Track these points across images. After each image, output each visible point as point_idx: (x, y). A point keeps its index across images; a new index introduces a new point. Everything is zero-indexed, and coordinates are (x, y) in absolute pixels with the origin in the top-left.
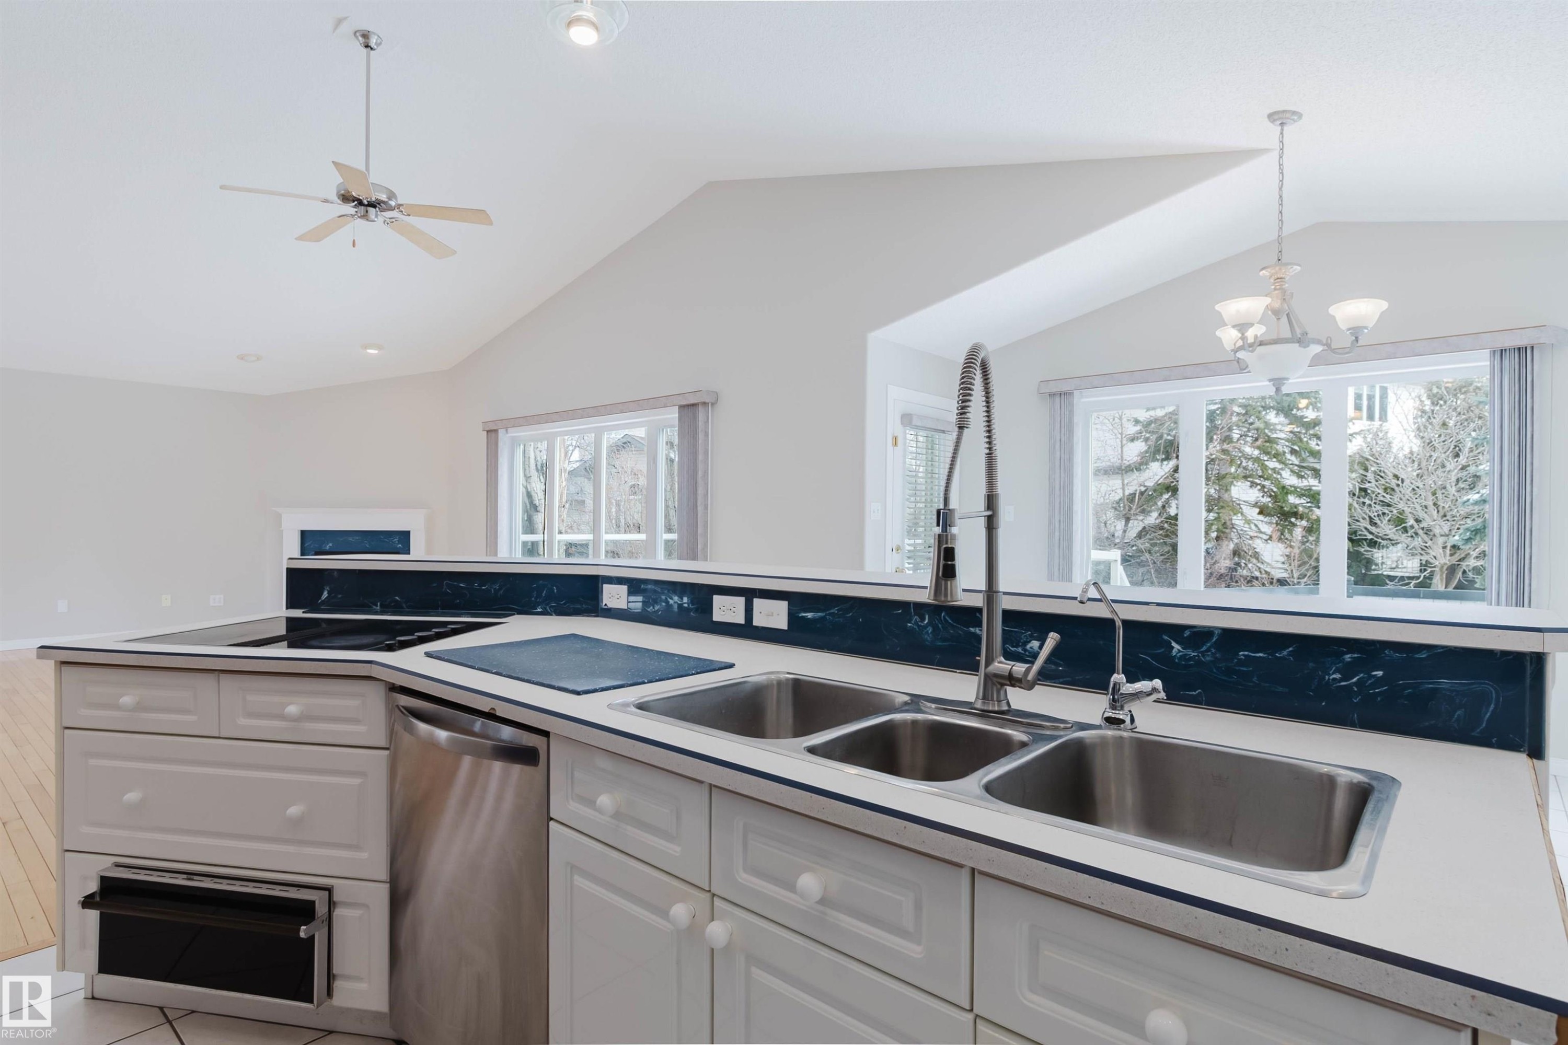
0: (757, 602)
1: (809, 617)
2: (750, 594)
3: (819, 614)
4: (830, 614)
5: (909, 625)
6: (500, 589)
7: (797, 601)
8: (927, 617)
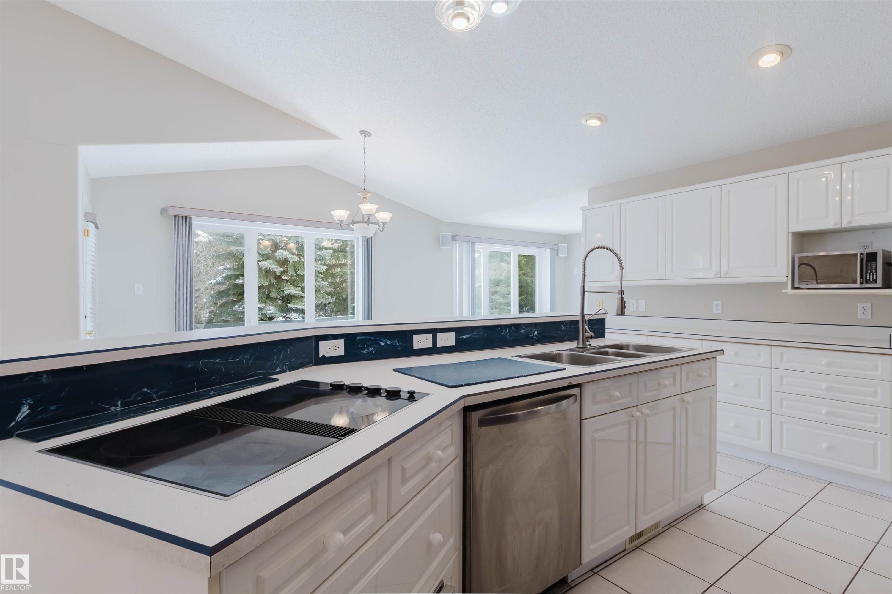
0: (439, 335)
1: (464, 337)
2: (434, 332)
3: (469, 335)
4: (473, 335)
5: (502, 333)
6: (250, 359)
7: (458, 331)
8: (508, 329)
